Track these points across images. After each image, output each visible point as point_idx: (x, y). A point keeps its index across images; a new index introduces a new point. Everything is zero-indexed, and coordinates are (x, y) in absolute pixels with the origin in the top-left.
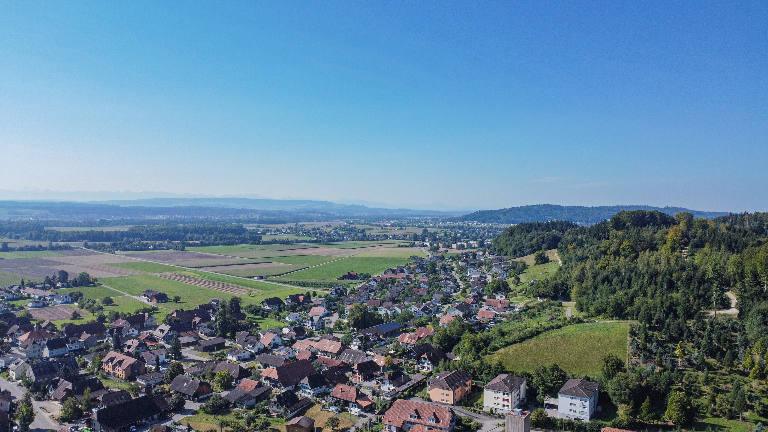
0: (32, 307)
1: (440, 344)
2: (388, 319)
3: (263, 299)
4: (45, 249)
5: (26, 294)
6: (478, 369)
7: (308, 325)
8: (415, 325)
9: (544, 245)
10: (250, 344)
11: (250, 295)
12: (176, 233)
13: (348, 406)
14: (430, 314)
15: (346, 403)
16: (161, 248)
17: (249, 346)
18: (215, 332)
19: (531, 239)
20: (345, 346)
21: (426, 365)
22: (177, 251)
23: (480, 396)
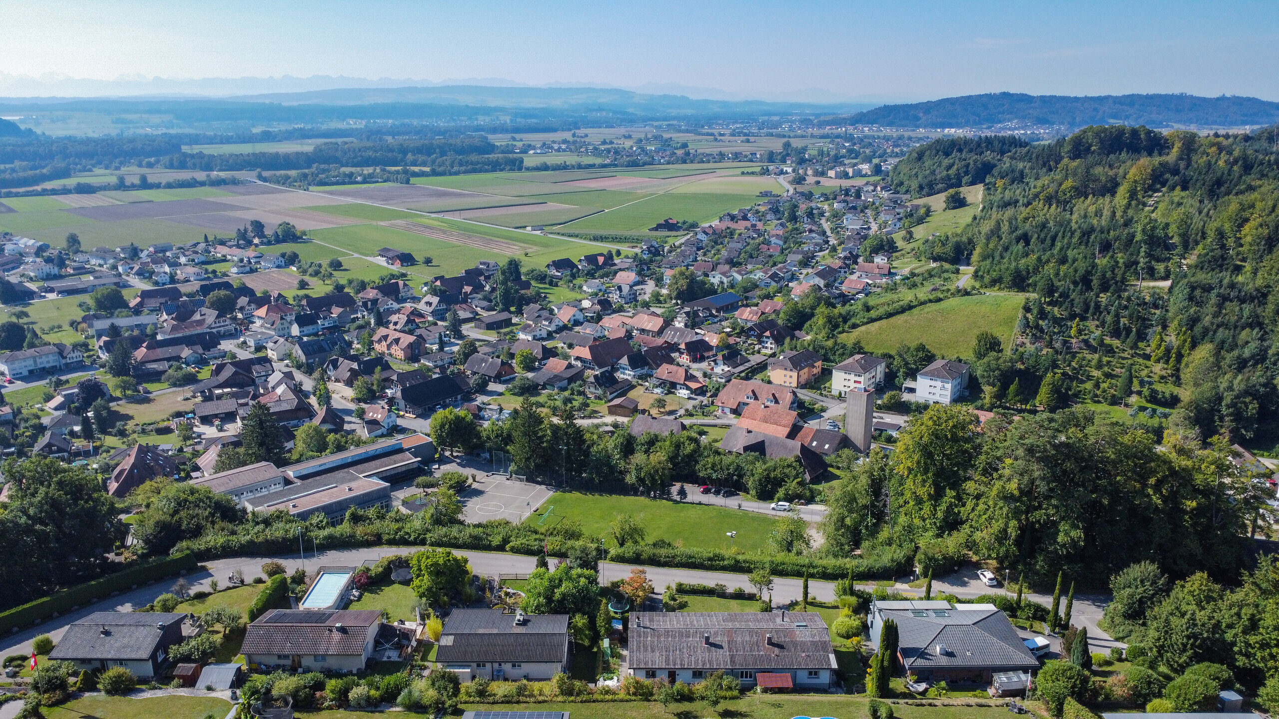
0: (238, 273)
1: (788, 320)
2: (723, 289)
3: (549, 261)
4: (202, 184)
5: (219, 255)
6: (831, 349)
7: (615, 297)
8: (759, 297)
9: (966, 177)
10: (546, 320)
11: (526, 255)
12: (390, 155)
13: (676, 388)
14: (782, 283)
15: (673, 385)
16: (373, 180)
17: (544, 322)
18: (495, 305)
19: (949, 168)
20: (668, 323)
21: (769, 345)
22: (399, 185)
23: (830, 379)
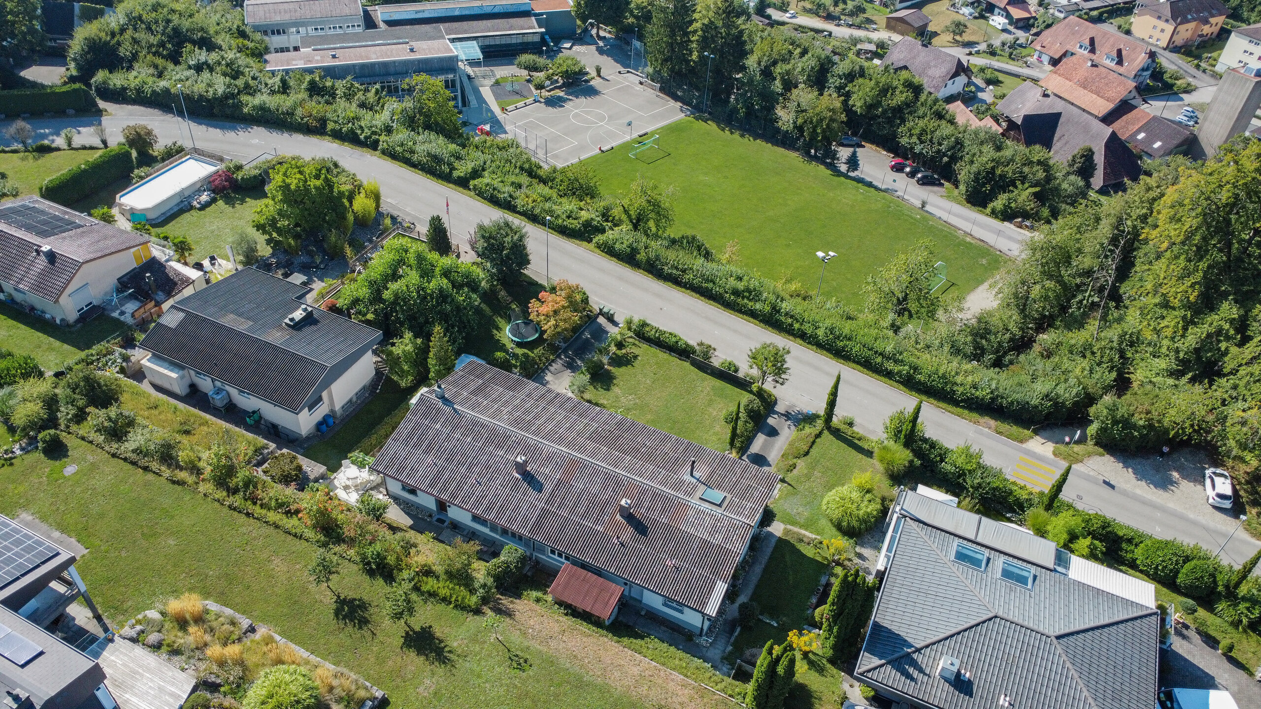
6: (1249, 1)
13: (992, 12)
15: (990, 7)
23: (1222, 48)
